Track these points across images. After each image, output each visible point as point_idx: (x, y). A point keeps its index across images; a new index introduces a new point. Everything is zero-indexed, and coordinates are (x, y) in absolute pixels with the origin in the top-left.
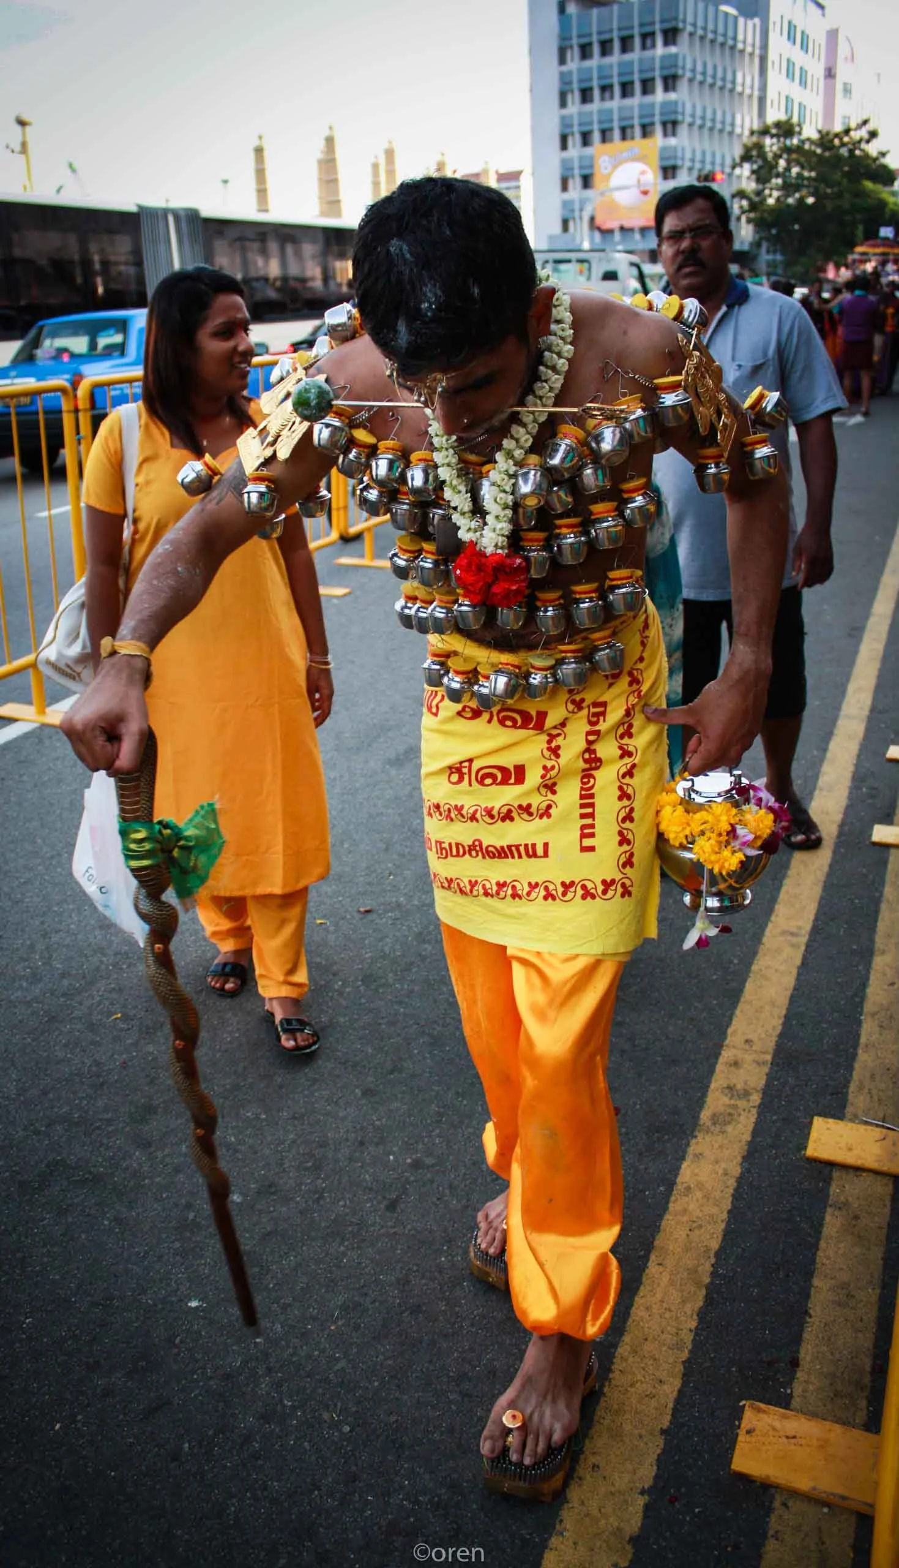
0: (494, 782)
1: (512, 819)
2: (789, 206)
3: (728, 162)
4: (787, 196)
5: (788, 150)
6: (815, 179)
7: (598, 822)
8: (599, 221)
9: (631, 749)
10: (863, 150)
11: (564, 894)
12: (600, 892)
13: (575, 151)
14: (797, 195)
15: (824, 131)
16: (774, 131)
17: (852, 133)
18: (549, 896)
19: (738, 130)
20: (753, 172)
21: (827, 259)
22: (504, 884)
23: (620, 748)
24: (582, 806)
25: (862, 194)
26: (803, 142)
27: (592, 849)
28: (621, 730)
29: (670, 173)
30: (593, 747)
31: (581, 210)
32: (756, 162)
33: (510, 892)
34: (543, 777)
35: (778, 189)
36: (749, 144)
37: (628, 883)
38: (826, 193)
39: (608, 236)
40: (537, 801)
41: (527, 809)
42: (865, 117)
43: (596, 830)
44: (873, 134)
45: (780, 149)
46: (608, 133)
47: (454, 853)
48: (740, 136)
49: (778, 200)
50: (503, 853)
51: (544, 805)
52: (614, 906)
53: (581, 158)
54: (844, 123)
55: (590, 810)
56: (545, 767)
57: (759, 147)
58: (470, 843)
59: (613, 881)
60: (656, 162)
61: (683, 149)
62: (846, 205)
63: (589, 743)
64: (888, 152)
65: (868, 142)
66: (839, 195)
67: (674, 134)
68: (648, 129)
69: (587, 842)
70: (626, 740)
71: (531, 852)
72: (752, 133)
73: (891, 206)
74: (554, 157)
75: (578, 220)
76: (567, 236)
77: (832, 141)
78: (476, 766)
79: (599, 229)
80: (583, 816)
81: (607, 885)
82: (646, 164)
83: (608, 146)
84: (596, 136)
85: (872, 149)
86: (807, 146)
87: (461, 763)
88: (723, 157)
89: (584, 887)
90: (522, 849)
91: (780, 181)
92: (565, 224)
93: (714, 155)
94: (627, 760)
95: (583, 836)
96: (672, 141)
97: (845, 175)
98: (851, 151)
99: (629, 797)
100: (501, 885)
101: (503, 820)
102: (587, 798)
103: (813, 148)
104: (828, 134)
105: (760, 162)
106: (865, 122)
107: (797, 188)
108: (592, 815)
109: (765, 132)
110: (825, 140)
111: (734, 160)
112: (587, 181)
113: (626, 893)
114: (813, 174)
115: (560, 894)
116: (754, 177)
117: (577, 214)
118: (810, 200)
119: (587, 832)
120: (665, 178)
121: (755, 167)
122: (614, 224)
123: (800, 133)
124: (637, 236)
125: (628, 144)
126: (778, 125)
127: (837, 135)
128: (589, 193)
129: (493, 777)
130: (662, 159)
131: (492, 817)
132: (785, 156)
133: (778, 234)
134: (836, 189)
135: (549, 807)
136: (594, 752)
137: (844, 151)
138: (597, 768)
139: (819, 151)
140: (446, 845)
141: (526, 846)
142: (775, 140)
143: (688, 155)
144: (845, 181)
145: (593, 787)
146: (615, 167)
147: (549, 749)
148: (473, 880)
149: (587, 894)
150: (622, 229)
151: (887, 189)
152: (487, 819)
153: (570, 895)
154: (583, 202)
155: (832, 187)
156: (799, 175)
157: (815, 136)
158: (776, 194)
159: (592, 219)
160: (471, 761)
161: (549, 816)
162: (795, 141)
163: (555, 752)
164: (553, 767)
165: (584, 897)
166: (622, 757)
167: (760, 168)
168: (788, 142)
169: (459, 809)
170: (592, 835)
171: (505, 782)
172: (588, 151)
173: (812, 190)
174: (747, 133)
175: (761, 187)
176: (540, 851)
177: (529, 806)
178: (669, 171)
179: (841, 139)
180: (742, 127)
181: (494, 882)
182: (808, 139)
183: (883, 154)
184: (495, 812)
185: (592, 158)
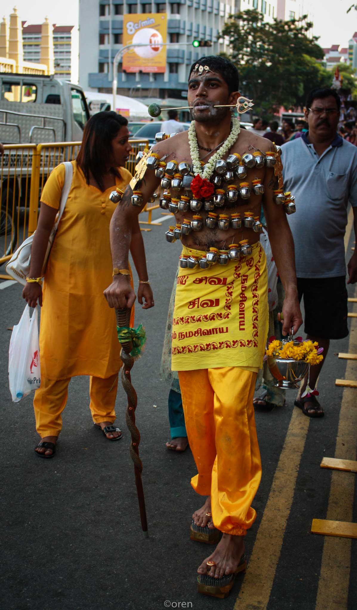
0: (208, 306)
1: (214, 319)
2: (254, 66)
3: (215, 34)
4: (253, 60)
5: (254, 30)
6: (272, 51)
7: (245, 320)
8: (125, 66)
9: (257, 295)
10: (303, 34)
11: (234, 345)
12: (246, 344)
13: (109, 17)
14: (260, 60)
15: (278, 20)
16: (245, 17)
17: (296, 23)
18: (228, 346)
19: (222, 14)
20: (231, 42)
21: (280, 103)
22: (209, 344)
23: (253, 294)
24: (240, 314)
25: (302, 63)
26: (264, 25)
27: (244, 329)
28: (253, 288)
29: (175, 38)
30: (243, 293)
31: (113, 58)
32: (233, 36)
33: (212, 347)
34: (226, 303)
35: (247, 55)
36: (229, 24)
37: (256, 342)
38: (279, 60)
39: (131, 77)
40: (223, 312)
41: (220, 315)
42: (304, 14)
43: (245, 323)
44: (310, 25)
45: (248, 28)
46: (133, 7)
47: (188, 336)
48: (223, 17)
49: (247, 62)
50: (209, 332)
51: (227, 313)
52: (252, 349)
53: (114, 22)
54: (291, 16)
55: (243, 316)
56: (227, 300)
57: (236, 26)
58: (196, 330)
59: (251, 341)
60: (165, 30)
61: (184, 22)
62: (292, 69)
63: (243, 291)
64: (319, 37)
65: (306, 30)
66: (288, 62)
67: (178, 12)
68: (161, 7)
69: (242, 327)
70: (255, 292)
71: (221, 331)
72: (231, 17)
73: (321, 72)
74: (95, 19)
75: (110, 65)
76: (101, 74)
77: (283, 27)
78: (201, 300)
79: (125, 72)
80: (240, 318)
81: (249, 342)
82: (158, 30)
83: (132, 16)
84: (125, 8)
85: (309, 34)
86: (267, 28)
87: (195, 300)
88: (211, 30)
89: (241, 342)
90: (218, 330)
91: (249, 50)
92: (101, 66)
93: (205, 28)
94: (255, 298)
95: (240, 325)
96: (177, 17)
97: (291, 49)
98: (296, 35)
99: (256, 312)
100: (208, 345)
101: (211, 320)
102: (242, 312)
103: (271, 30)
104: (281, 22)
105: (236, 37)
106: (305, 17)
107: (260, 56)
108: (243, 318)
109: (239, 17)
110: (279, 25)
111: (218, 33)
112: (117, 39)
113: (256, 345)
114: (271, 47)
115: (232, 345)
116: (231, 46)
117: (110, 60)
118: (269, 64)
119: (242, 323)
120: (172, 41)
121: (232, 39)
122: (136, 70)
123: (262, 20)
124: (151, 79)
125: (147, 15)
126: (248, 12)
127: (287, 23)
128: (118, 46)
129: (207, 304)
130: (169, 28)
131: (207, 318)
132: (252, 34)
133: (248, 84)
134: (286, 58)
135: (228, 314)
136: (244, 294)
137: (291, 34)
138: (245, 301)
139: (275, 32)
140: (185, 334)
141: (220, 328)
142: (246, 23)
143: (188, 27)
144: (292, 53)
145: (244, 308)
146: (137, 30)
147: (228, 293)
148: (196, 345)
149: (242, 345)
150: (141, 72)
151: (319, 61)
152: (205, 320)
153: (236, 345)
154: (114, 53)
155: (283, 57)
156: (262, 47)
157: (272, 22)
158: (246, 58)
159: (120, 64)
160: (199, 299)
161: (228, 318)
162: (259, 24)
163: (231, 294)
164: (230, 299)
165: (241, 346)
166: (253, 297)
167: (236, 40)
168: (254, 25)
169: (193, 318)
170: (244, 325)
171: (211, 305)
172: (119, 18)
173: (270, 57)
174: (227, 16)
175: (236, 52)
176: (225, 330)
177: (221, 314)
178: (174, 37)
179: (289, 26)
180: (224, 11)
181: (205, 344)
182: (268, 24)
183: (317, 38)
184: (208, 317)
185: (122, 22)
